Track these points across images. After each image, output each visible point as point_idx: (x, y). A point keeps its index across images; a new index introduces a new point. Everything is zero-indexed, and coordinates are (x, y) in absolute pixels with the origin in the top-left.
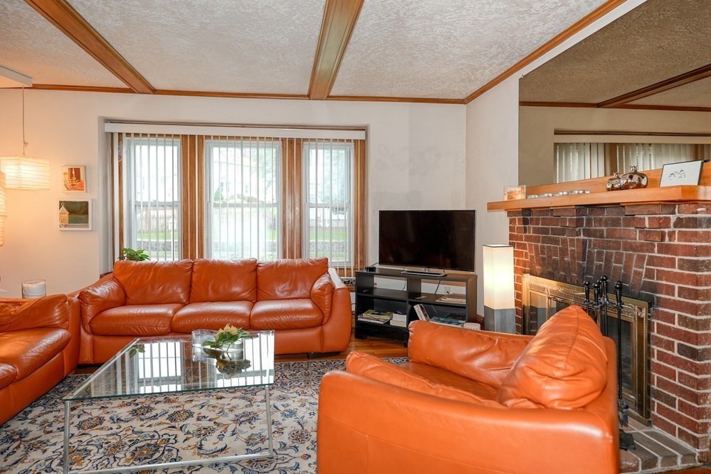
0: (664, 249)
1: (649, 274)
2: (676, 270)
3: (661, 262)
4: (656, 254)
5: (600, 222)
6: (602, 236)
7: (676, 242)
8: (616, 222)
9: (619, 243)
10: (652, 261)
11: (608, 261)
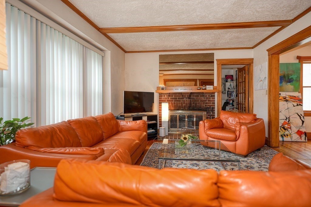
0: (209, 101)
1: (206, 106)
2: (211, 104)
3: (208, 103)
4: (207, 102)
5: (194, 96)
6: (194, 99)
7: (211, 99)
8: (198, 96)
9: (198, 100)
10: (206, 103)
11: (196, 104)
